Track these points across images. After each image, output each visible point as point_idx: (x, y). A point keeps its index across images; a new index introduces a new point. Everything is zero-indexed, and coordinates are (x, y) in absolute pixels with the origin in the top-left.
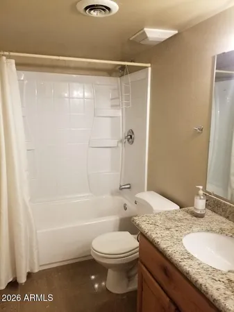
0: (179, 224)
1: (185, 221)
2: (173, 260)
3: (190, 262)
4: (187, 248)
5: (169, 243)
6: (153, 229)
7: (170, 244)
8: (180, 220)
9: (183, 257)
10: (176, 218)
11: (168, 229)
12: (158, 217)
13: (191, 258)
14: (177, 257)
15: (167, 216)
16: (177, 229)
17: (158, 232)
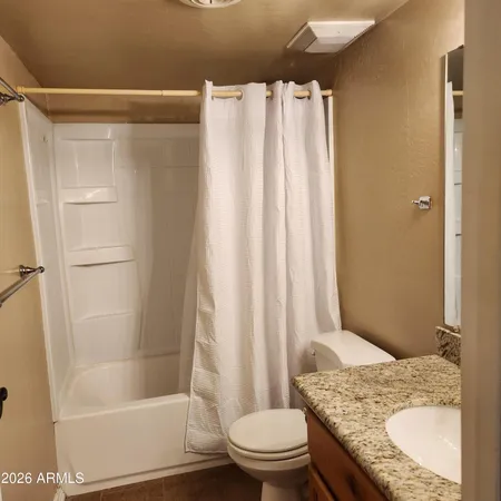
0: (385, 390)
1: (397, 384)
2: (359, 460)
3: (394, 464)
4: (392, 437)
5: (357, 426)
6: (329, 398)
7: (358, 428)
8: (387, 382)
9: (380, 454)
10: (381, 378)
11: (358, 399)
12: (343, 377)
13: (397, 455)
14: (367, 454)
15: (363, 375)
16: (378, 399)
17: (338, 404)
